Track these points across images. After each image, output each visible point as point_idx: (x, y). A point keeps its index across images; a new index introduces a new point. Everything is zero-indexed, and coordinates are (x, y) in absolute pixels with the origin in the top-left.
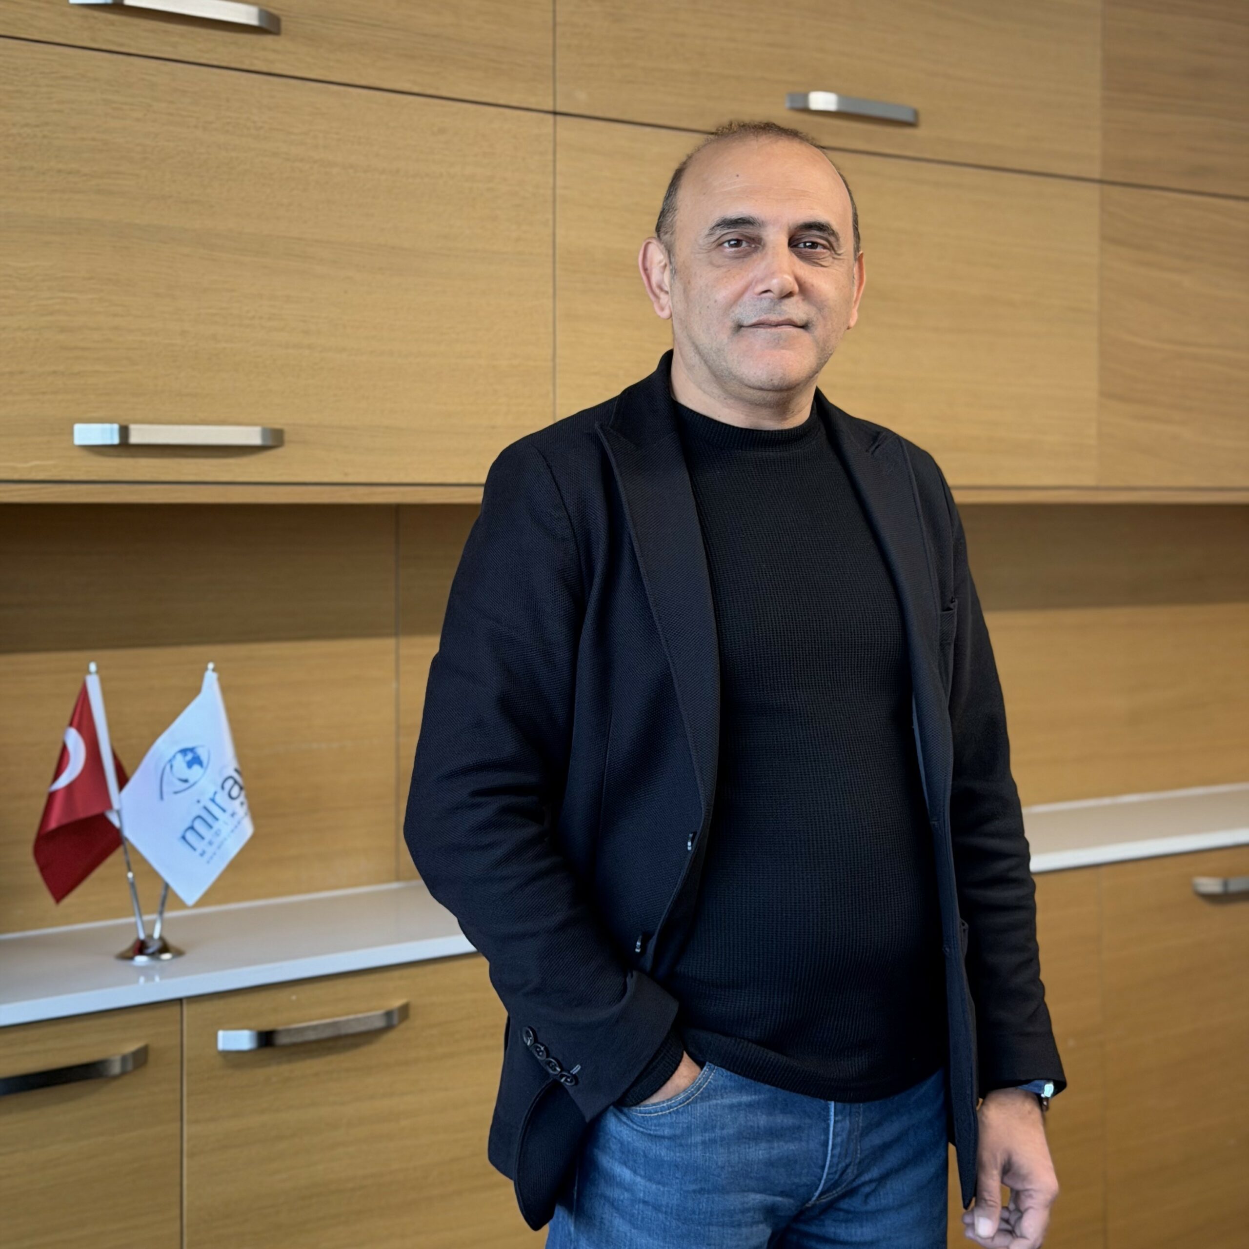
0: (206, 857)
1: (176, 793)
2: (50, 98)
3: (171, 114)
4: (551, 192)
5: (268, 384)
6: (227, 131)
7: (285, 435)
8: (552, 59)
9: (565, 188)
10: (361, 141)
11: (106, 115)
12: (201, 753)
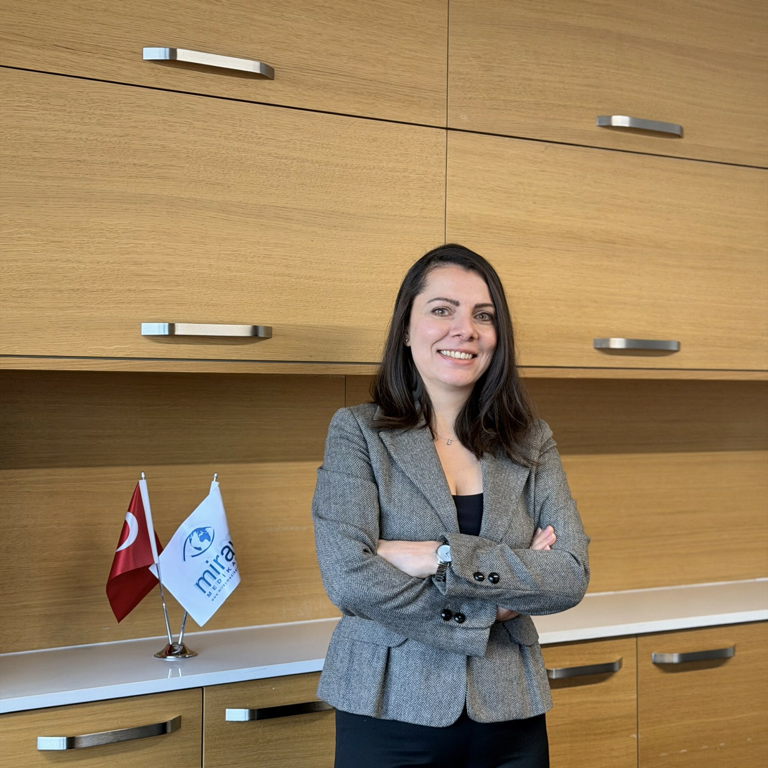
0: (212, 596)
1: (193, 556)
2: (129, 119)
3: (205, 129)
4: (444, 179)
5: (262, 298)
6: (240, 140)
7: (273, 331)
8: (446, 95)
9: (453, 176)
10: (323, 146)
11: (164, 129)
12: (210, 531)
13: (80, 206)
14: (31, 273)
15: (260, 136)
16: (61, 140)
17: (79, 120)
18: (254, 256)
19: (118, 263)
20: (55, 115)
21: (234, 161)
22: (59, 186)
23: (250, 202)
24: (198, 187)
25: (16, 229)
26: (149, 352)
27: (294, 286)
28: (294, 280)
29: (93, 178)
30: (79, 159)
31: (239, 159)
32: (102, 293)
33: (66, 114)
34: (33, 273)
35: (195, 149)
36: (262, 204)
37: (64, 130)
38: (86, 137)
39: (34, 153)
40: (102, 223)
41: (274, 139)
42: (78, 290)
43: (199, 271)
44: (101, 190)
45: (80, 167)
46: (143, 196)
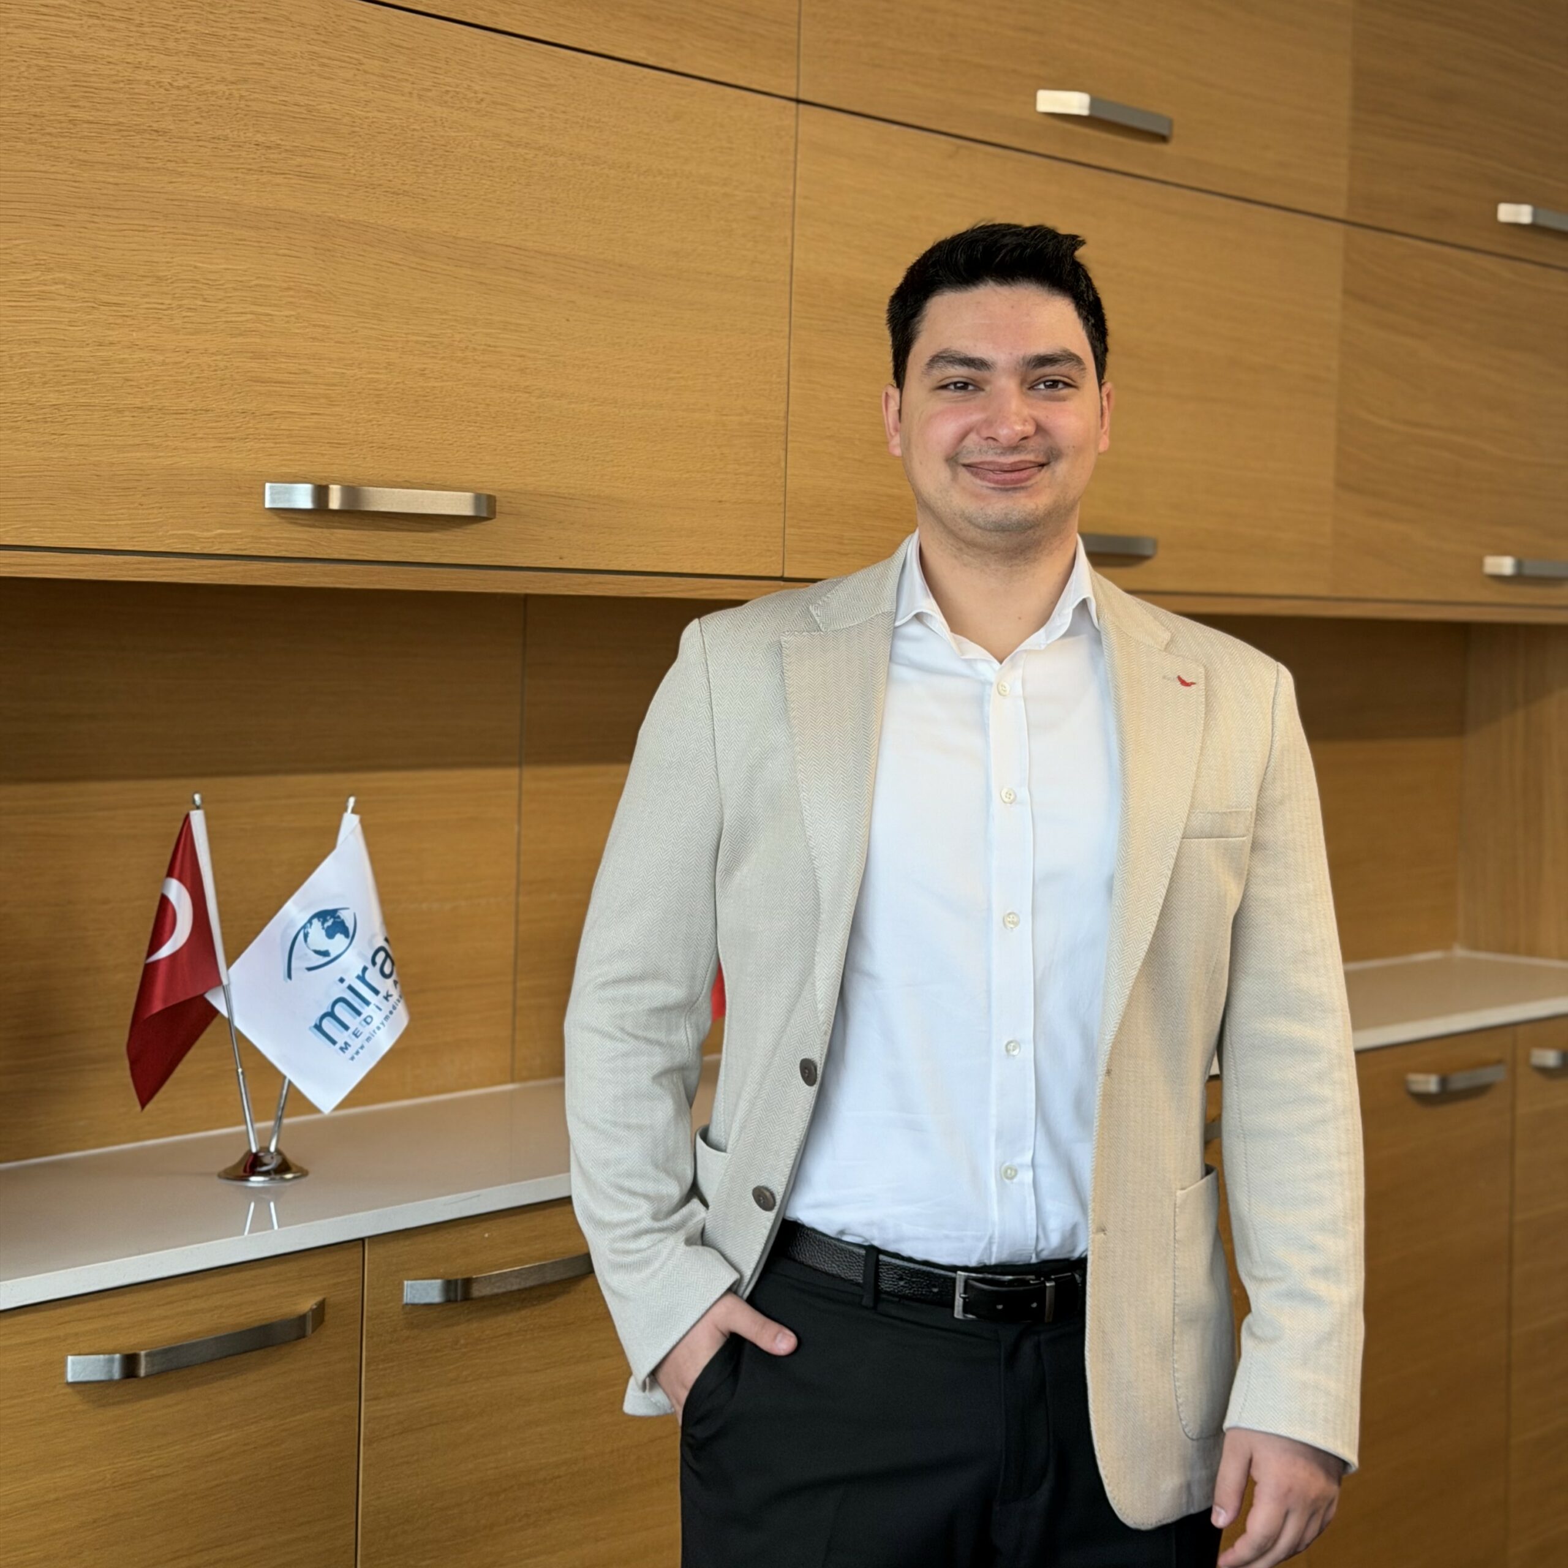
0: (351, 1051)
1: (310, 969)
2: (248, 46)
3: (383, 76)
4: (789, 202)
5: (479, 436)
6: (446, 102)
7: (498, 504)
8: (796, 30)
9: (806, 198)
10: (591, 124)
11: (311, 72)
12: (347, 917)
13: (156, 229)
14: (63, 371)
15: (480, 96)
16: (122, 85)
17: (156, 43)
18: (467, 348)
19: (225, 355)
20: (111, 30)
21: (436, 146)
22: (117, 184)
23: (462, 234)
24: (369, 199)
25: (38, 273)
26: (278, 545)
27: (534, 412)
28: (533, 400)
29: (180, 169)
30: (155, 126)
31: (443, 143)
32: (195, 417)
33: (133, 28)
34: (68, 370)
35: (366, 118)
36: (483, 239)
37: (128, 63)
38: (169, 81)
39: (72, 110)
40: (196, 267)
41: (506, 105)
42: (151, 408)
43: (369, 376)
44: (196, 196)
45: (157, 144)
46: (271, 212)
